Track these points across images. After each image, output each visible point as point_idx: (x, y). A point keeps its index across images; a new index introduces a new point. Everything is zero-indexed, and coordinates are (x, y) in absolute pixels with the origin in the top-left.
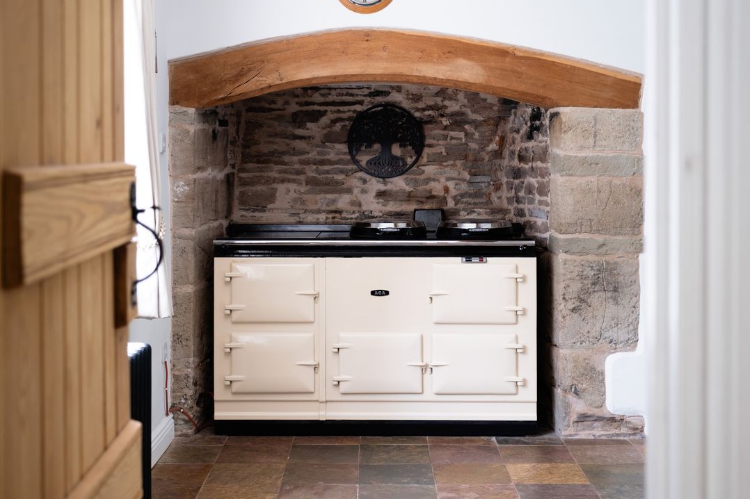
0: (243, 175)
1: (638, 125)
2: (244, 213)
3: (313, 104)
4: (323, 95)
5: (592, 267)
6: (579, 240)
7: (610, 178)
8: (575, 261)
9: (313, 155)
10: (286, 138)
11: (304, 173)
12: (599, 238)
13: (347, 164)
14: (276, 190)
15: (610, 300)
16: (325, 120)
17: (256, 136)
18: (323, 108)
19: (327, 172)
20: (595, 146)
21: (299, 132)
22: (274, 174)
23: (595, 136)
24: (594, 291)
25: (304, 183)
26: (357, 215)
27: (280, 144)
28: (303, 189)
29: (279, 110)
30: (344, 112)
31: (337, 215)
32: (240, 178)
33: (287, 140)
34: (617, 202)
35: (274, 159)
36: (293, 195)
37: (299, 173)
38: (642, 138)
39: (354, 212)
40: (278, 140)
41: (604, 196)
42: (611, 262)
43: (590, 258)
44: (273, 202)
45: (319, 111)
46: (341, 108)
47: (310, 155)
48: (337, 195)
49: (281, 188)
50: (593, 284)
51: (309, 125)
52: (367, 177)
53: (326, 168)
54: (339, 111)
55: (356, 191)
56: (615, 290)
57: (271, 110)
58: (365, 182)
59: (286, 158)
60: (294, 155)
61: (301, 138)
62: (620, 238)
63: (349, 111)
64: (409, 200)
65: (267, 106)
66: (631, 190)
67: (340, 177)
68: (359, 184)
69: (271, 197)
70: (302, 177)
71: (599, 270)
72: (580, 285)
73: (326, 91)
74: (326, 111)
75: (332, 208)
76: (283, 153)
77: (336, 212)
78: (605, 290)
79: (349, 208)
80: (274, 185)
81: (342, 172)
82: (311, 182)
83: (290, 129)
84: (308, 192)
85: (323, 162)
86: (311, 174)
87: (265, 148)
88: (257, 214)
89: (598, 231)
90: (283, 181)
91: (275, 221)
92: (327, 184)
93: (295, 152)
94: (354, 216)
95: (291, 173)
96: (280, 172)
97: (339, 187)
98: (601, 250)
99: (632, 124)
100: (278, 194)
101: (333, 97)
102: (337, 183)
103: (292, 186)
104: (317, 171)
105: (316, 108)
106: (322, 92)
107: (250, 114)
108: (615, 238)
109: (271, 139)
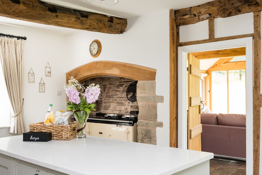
0: (105, 101)
1: (154, 86)
2: (104, 110)
3: (121, 82)
4: (124, 80)
5: (144, 130)
6: (141, 122)
7: (148, 103)
8: (140, 128)
9: (120, 96)
10: (115, 91)
11: (117, 100)
12: (146, 122)
13: (125, 98)
14: (110, 105)
15: (149, 141)
16: (124, 86)
17: (110, 91)
18: (123, 83)
19: (121, 100)
20: (144, 93)
21: (118, 90)
22: (111, 101)
23: (144, 89)
24: (145, 138)
25: (116, 103)
26: (125, 112)
27: (113, 93)
28: (116, 104)
29: (115, 84)
30: (128, 84)
31: (121, 112)
32: (105, 102)
33: (115, 92)
34: (150, 110)
35: (112, 97)
36: (114, 106)
37: (116, 100)
38: (155, 90)
39: (124, 111)
40: (114, 92)
41: (147, 108)
42: (149, 129)
43: (144, 128)
44: (109, 108)
45: (123, 84)
46: (127, 83)
47: (119, 96)
48: (122, 106)
49: (112, 104)
50: (145, 136)
51: (120, 88)
52: (130, 102)
53: (122, 99)
54: (127, 84)
55: (126, 105)
56: (150, 138)
57: (114, 84)
58: (129, 103)
59: (114, 97)
60: (116, 96)
61: (118, 91)
62: (151, 122)
63: (129, 84)
64: (136, 108)
65: (113, 83)
66: (154, 107)
67: (124, 102)
68: (127, 103)
69: (109, 107)
70: (116, 101)
71: (146, 132)
72: (142, 136)
73: (125, 79)
74: (124, 84)
75: (120, 110)
76: (114, 95)
77: (120, 111)
78: (148, 138)
79: (123, 110)
80: (111, 104)
81: (124, 100)
82: (118, 103)
83: (117, 89)
84: (117, 106)
85: (121, 98)
86: (118, 101)
87: (111, 94)
88: (106, 111)
89: (145, 119)
90: (112, 102)
91: (109, 113)
92: (121, 103)
93: (116, 95)
94: (124, 112)
95: (114, 100)
96: (112, 100)
97: (123, 104)
98: (147, 125)
99: (153, 85)
100: (111, 106)
101: (126, 80)
102: (123, 103)
103: (114, 104)
104: (119, 100)
105: (122, 83)
106: (124, 79)
107: (110, 85)
108: (150, 122)
109: (112, 92)
